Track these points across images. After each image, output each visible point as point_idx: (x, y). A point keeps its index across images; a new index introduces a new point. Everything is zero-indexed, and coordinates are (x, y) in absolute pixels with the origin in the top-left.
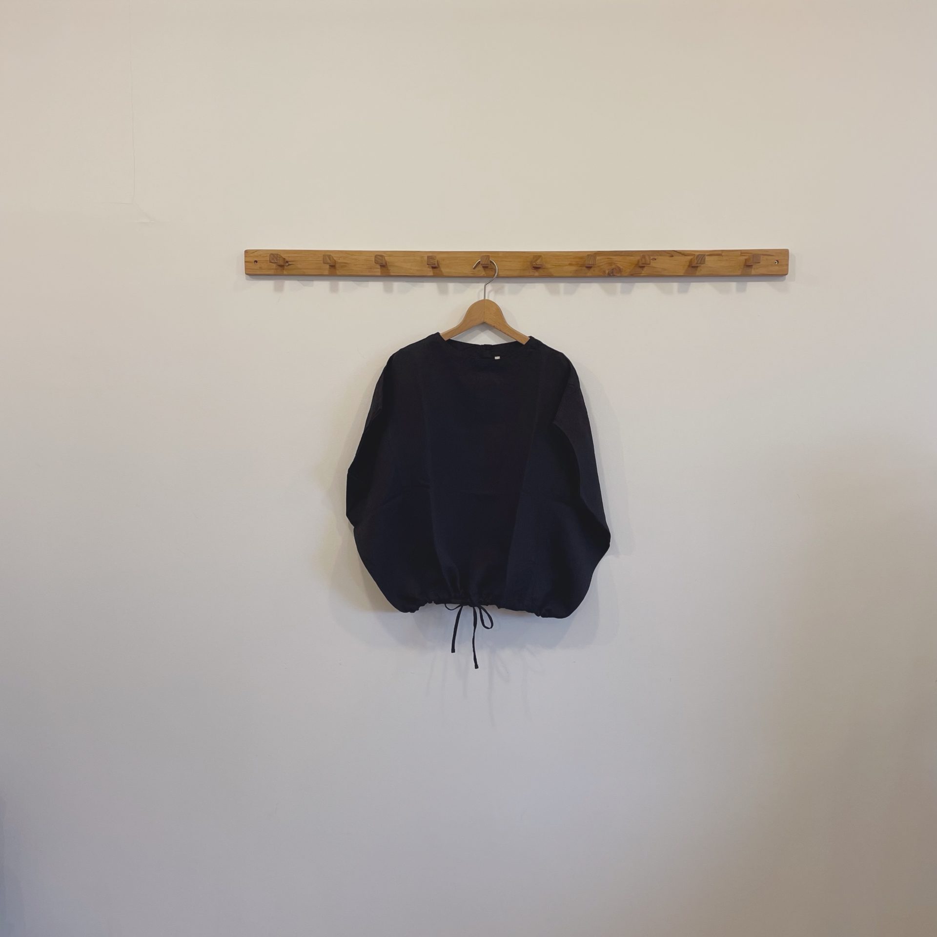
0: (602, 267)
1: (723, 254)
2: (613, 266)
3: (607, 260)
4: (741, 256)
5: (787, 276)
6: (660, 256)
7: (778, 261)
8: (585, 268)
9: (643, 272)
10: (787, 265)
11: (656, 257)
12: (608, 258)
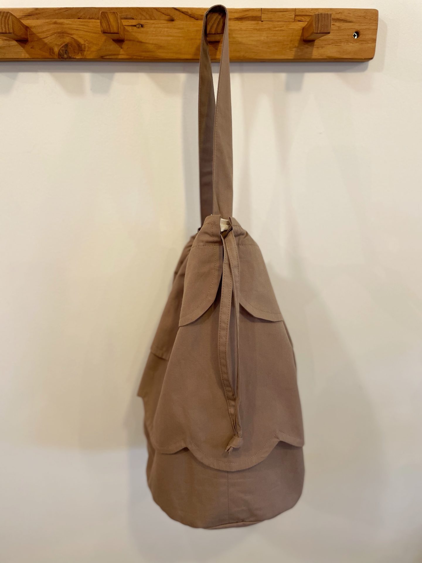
0: (46, 40)
1: (264, 17)
2: (67, 40)
3: (54, 26)
4: (295, 20)
5: (371, 62)
6: (151, 19)
7: (358, 33)
8: (14, 43)
9: (122, 52)
10: (374, 40)
11: (143, 22)
12: (55, 23)
